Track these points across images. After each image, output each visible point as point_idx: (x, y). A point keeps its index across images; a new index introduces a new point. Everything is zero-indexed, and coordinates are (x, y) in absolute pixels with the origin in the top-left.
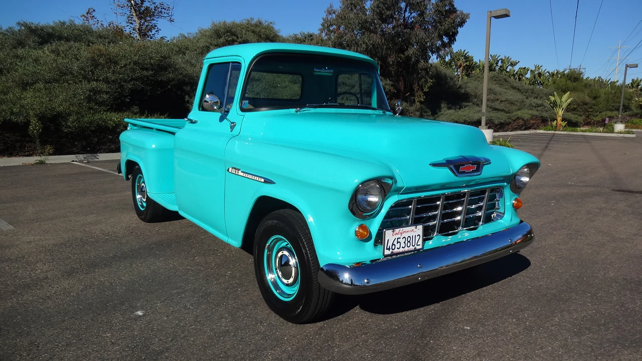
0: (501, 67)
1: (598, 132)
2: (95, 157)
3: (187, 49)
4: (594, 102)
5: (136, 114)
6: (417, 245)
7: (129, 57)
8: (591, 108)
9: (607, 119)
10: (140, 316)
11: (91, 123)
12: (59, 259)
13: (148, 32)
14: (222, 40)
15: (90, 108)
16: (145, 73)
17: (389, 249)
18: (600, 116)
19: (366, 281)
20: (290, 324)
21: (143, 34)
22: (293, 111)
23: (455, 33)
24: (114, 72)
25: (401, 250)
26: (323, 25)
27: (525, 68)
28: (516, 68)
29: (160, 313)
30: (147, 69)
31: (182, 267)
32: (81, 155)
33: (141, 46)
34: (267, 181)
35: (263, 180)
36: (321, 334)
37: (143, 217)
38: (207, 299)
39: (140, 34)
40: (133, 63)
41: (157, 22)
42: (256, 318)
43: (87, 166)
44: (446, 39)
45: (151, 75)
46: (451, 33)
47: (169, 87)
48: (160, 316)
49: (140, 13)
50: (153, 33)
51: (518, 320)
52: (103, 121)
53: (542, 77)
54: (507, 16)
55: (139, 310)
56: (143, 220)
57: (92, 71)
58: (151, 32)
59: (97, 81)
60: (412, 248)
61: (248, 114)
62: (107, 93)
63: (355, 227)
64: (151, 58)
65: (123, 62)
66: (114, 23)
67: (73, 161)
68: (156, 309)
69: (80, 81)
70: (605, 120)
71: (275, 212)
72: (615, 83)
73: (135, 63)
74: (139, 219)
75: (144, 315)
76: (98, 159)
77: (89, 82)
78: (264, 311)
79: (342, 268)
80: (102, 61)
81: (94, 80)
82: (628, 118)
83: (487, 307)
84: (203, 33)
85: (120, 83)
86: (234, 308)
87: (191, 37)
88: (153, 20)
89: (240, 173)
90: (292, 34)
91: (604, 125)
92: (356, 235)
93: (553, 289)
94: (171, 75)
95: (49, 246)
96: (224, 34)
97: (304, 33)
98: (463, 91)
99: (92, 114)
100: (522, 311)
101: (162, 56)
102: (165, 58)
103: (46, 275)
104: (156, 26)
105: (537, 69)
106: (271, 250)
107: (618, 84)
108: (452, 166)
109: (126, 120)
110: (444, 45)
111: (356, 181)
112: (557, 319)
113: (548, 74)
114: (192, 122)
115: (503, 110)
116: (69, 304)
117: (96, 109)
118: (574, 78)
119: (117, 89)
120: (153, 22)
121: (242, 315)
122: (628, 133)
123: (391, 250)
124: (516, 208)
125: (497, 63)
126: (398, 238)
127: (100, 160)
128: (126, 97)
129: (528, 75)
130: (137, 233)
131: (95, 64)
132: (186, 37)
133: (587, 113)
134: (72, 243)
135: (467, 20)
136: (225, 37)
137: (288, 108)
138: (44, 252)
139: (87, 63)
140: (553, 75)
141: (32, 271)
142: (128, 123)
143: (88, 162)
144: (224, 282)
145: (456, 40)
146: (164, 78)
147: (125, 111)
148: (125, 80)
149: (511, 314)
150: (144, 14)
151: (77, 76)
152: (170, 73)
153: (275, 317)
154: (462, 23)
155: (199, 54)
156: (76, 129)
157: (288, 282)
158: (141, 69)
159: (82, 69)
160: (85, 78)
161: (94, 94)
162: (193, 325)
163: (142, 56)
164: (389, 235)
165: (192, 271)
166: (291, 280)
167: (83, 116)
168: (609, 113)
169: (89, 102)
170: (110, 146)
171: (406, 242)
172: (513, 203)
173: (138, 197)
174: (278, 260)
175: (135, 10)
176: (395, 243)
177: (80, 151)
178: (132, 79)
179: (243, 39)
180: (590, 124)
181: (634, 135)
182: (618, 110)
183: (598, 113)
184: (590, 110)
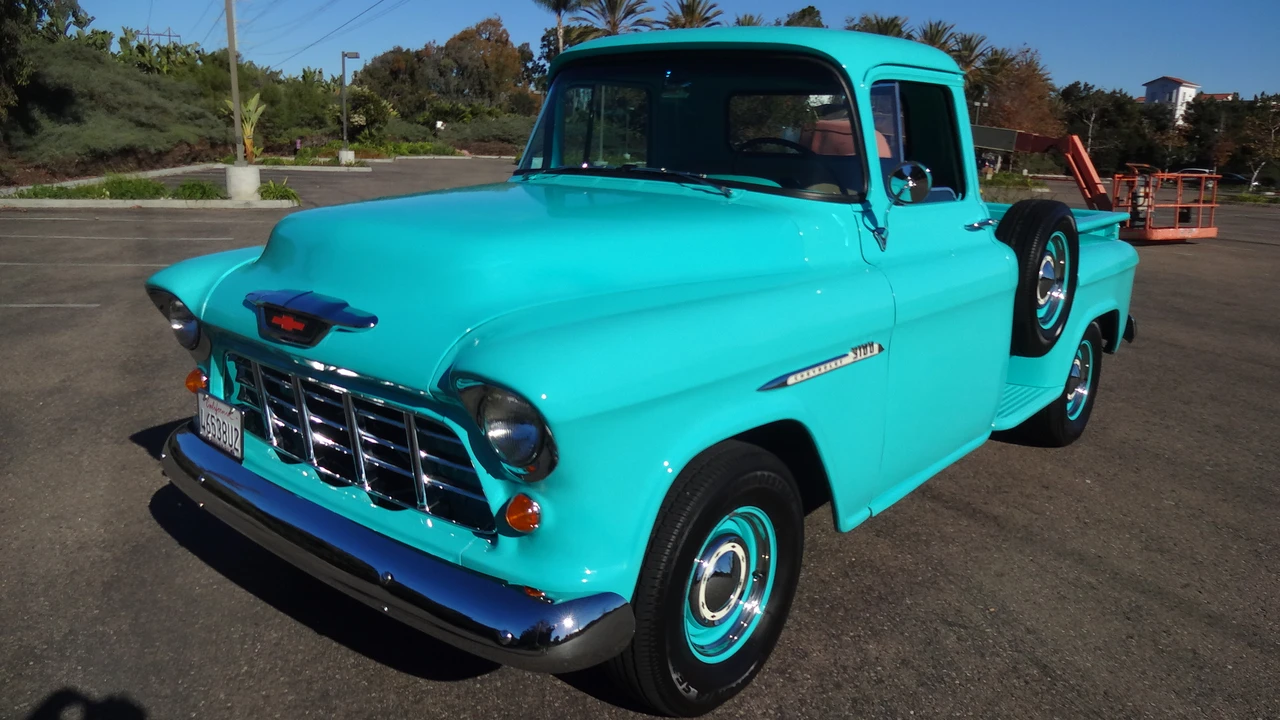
0: (51, 24)
1: (316, 165)
4: (273, 110)
8: (269, 121)
9: (299, 141)
18: (284, 134)
27: (105, 32)
28: (88, 31)
53: (147, 55)
70: (296, 143)
72: (277, 74)
105: (131, 37)
107: (281, 77)
113: (157, 49)
115: (154, 126)
122: (362, 165)
129: (115, 47)
133: (265, 131)
140: (169, 52)
180: (272, 151)
181: (369, 169)
182: (309, 125)
183: (282, 131)
184: (268, 125)
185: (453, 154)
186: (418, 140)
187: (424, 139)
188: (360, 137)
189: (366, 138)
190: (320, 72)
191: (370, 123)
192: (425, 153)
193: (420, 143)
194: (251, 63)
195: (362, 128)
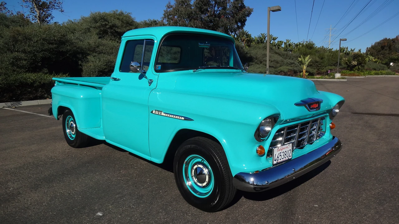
1: (326, 78)
2: (19, 103)
3: (75, 30)
4: (321, 61)
5: (46, 74)
6: (289, 156)
7: (39, 35)
8: (320, 64)
9: (329, 71)
10: (101, 216)
11: (15, 80)
12: (23, 178)
13: (45, 18)
14: (98, 24)
15: (14, 71)
16: (51, 46)
17: (275, 160)
18: (325, 69)
19: (266, 182)
20: (206, 213)
21: (42, 20)
22: (191, 71)
23: (245, 20)
24: (29, 46)
25: (282, 160)
26: (164, 15)
27: (281, 41)
28: (276, 41)
29: (114, 213)
30: (52, 44)
31: (114, 178)
32: (9, 103)
33: (47, 28)
34: (186, 119)
35: (183, 118)
36: (229, 218)
37: (73, 144)
38: (142, 200)
39: (40, 20)
40: (43, 39)
41: (52, 12)
42: (181, 211)
43: (16, 110)
44: (239, 24)
45: (55, 48)
46: (243, 21)
47: (68, 55)
48: (115, 215)
49: (39, 6)
50: (49, 19)
51: (343, 198)
52: (24, 79)
53: (291, 47)
54: (280, 10)
55: (98, 212)
56: (73, 147)
57: (13, 45)
58: (48, 19)
59: (17, 51)
60: (287, 158)
61: (161, 74)
62: (25, 60)
63: (256, 147)
64: (54, 36)
65: (36, 39)
66: (21, 12)
67: (4, 107)
68: (110, 210)
69: (5, 52)
70: (328, 72)
71: (191, 139)
72: (331, 49)
73: (44, 39)
74: (69, 146)
75: (103, 215)
76: (21, 105)
77: (12, 52)
78: (185, 206)
79: (248, 174)
80: (20, 38)
81: (16, 51)
82: (340, 70)
83: (321, 191)
84: (84, 20)
85: (34, 53)
86: (163, 205)
87: (76, 22)
88: (49, 11)
89: (163, 114)
90: (143, 20)
91: (328, 74)
92: (257, 152)
93: (352, 177)
94: (68, 47)
95: (11, 169)
96: (100, 20)
97: (150, 20)
98: (249, 55)
99: (16, 74)
100: (342, 192)
101: (61, 35)
102: (64, 36)
103: (19, 191)
104: (51, 15)
105: (288, 42)
106: (187, 164)
107: (333, 50)
108: (307, 105)
109: (54, 79)
110: (239, 28)
111: (260, 118)
112: (364, 195)
113: (294, 45)
114: (115, 79)
116: (45, 212)
117: (18, 71)
118: (310, 47)
119: (32, 57)
120: (49, 12)
121: (172, 210)
122: (343, 78)
123: (277, 160)
124: (331, 128)
125: (265, 39)
126: (280, 153)
127: (22, 105)
128: (38, 62)
129: (283, 46)
130: (72, 156)
131: (16, 41)
132: (73, 22)
133: (318, 68)
134: (28, 166)
135: (252, 13)
136: (100, 22)
137: (188, 70)
138: (10, 175)
139: (10, 39)
140: (297, 45)
141: (6, 189)
142: (55, 81)
143: (15, 107)
144: (148, 187)
145: (245, 25)
146: (64, 50)
147: (39, 72)
148: (38, 51)
149: (337, 195)
150: (42, 7)
151: (3, 49)
152: (67, 46)
153: (194, 209)
154: (249, 14)
155: (83, 33)
156: (5, 85)
157: (202, 185)
158: (48, 43)
159: (6, 44)
160: (9, 50)
161: (16, 61)
162: (141, 220)
163: (48, 34)
164: (276, 152)
165: (123, 180)
166: (205, 184)
167: (9, 76)
168: (330, 67)
169: (12, 67)
170: (29, 96)
171: (284, 155)
172: (330, 126)
173: (68, 131)
174: (193, 171)
175: (35, 4)
176: (279, 156)
177: (8, 100)
178: (42, 51)
179: (112, 23)
180: (320, 74)
181: (346, 80)
182: (335, 65)
183: (324, 67)
184: (319, 66)
185: (394, 75)
186: (380, 70)
187: (383, 69)
188: (354, 69)
189: (356, 69)
190: (347, 48)
191: (359, 64)
192: (382, 74)
193: (380, 71)
194: (323, 47)
195: (355, 66)
